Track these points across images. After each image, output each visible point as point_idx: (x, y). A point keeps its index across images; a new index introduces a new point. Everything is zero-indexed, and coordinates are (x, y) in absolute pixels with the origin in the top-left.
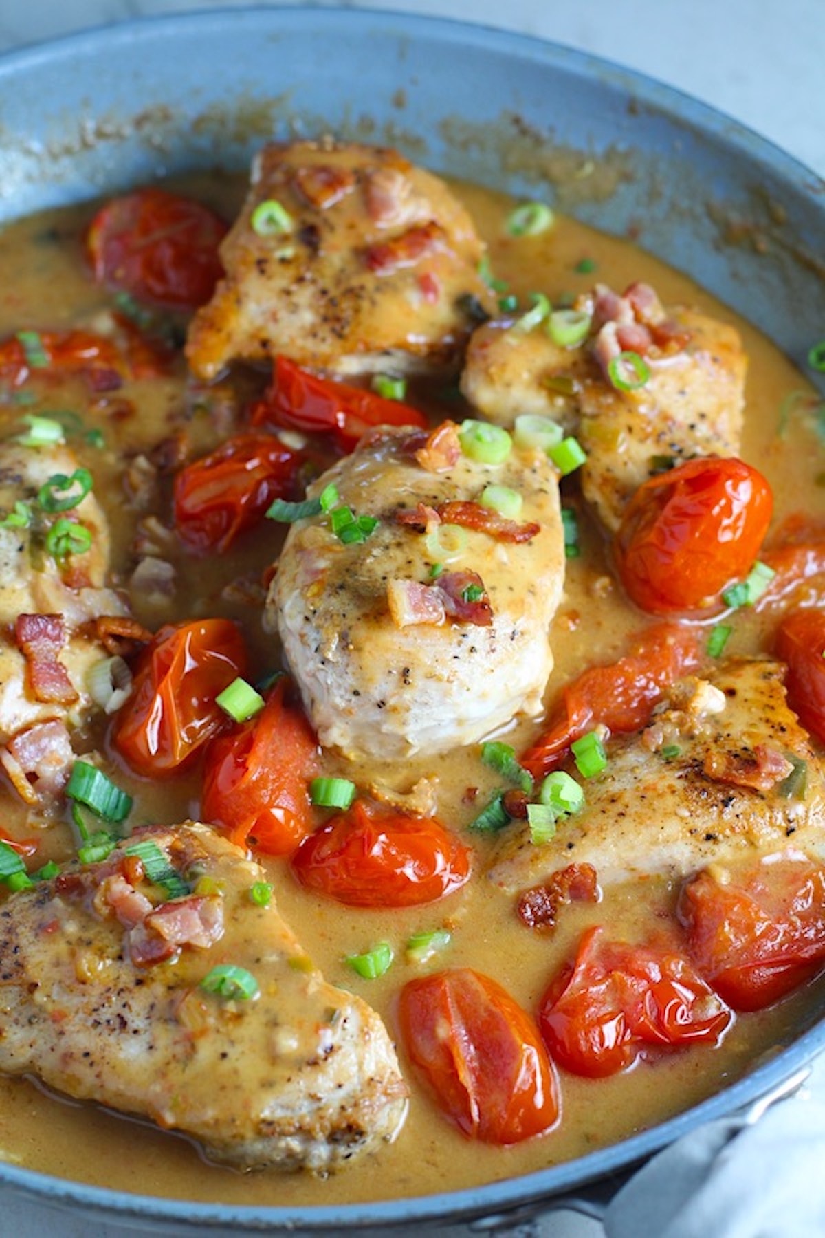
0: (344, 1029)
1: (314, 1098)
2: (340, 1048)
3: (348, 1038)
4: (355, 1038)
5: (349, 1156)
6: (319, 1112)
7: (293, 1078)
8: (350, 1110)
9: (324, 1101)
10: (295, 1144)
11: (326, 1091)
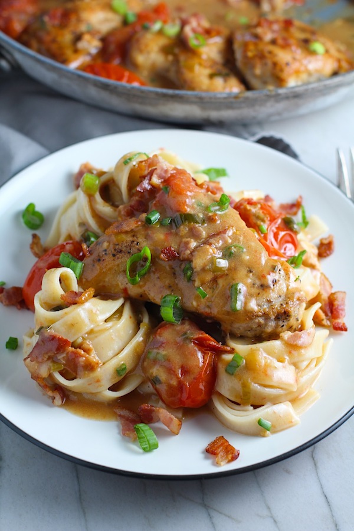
0: (280, 273)
1: (269, 302)
2: (279, 281)
3: (282, 277)
4: (284, 277)
5: (283, 326)
6: (272, 307)
7: (260, 293)
8: (284, 306)
9: (274, 303)
10: (262, 320)
11: (274, 299)
